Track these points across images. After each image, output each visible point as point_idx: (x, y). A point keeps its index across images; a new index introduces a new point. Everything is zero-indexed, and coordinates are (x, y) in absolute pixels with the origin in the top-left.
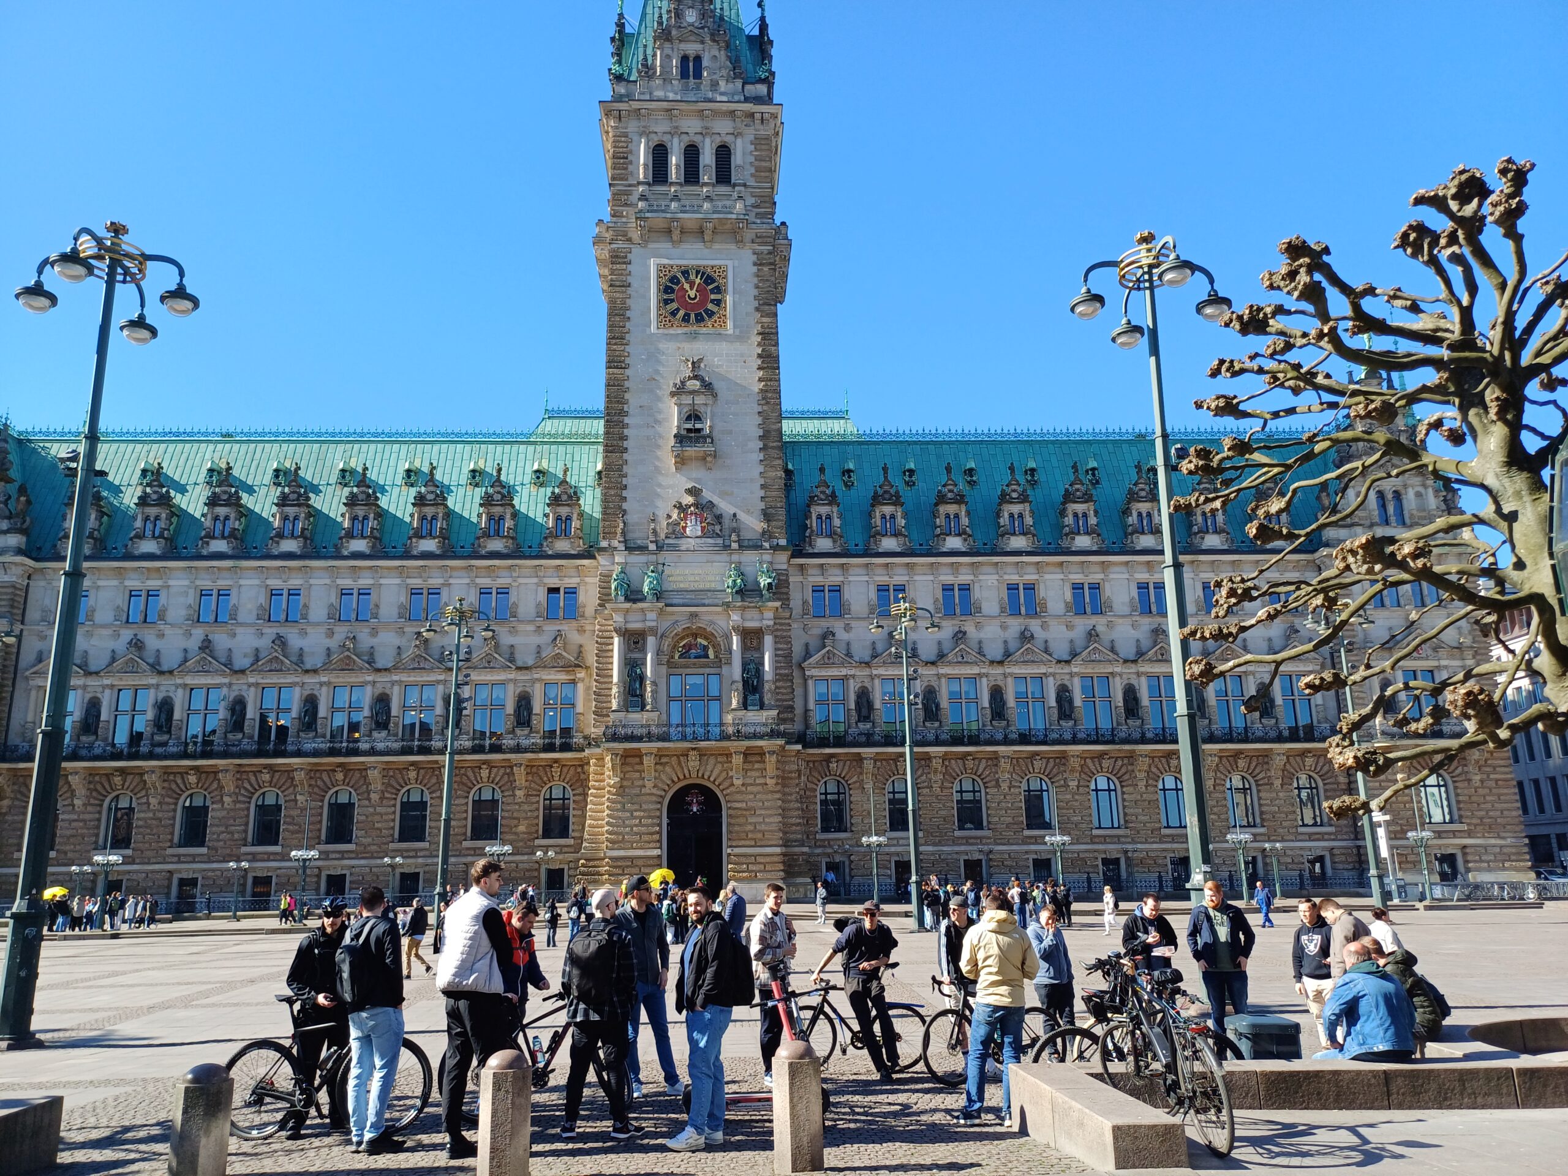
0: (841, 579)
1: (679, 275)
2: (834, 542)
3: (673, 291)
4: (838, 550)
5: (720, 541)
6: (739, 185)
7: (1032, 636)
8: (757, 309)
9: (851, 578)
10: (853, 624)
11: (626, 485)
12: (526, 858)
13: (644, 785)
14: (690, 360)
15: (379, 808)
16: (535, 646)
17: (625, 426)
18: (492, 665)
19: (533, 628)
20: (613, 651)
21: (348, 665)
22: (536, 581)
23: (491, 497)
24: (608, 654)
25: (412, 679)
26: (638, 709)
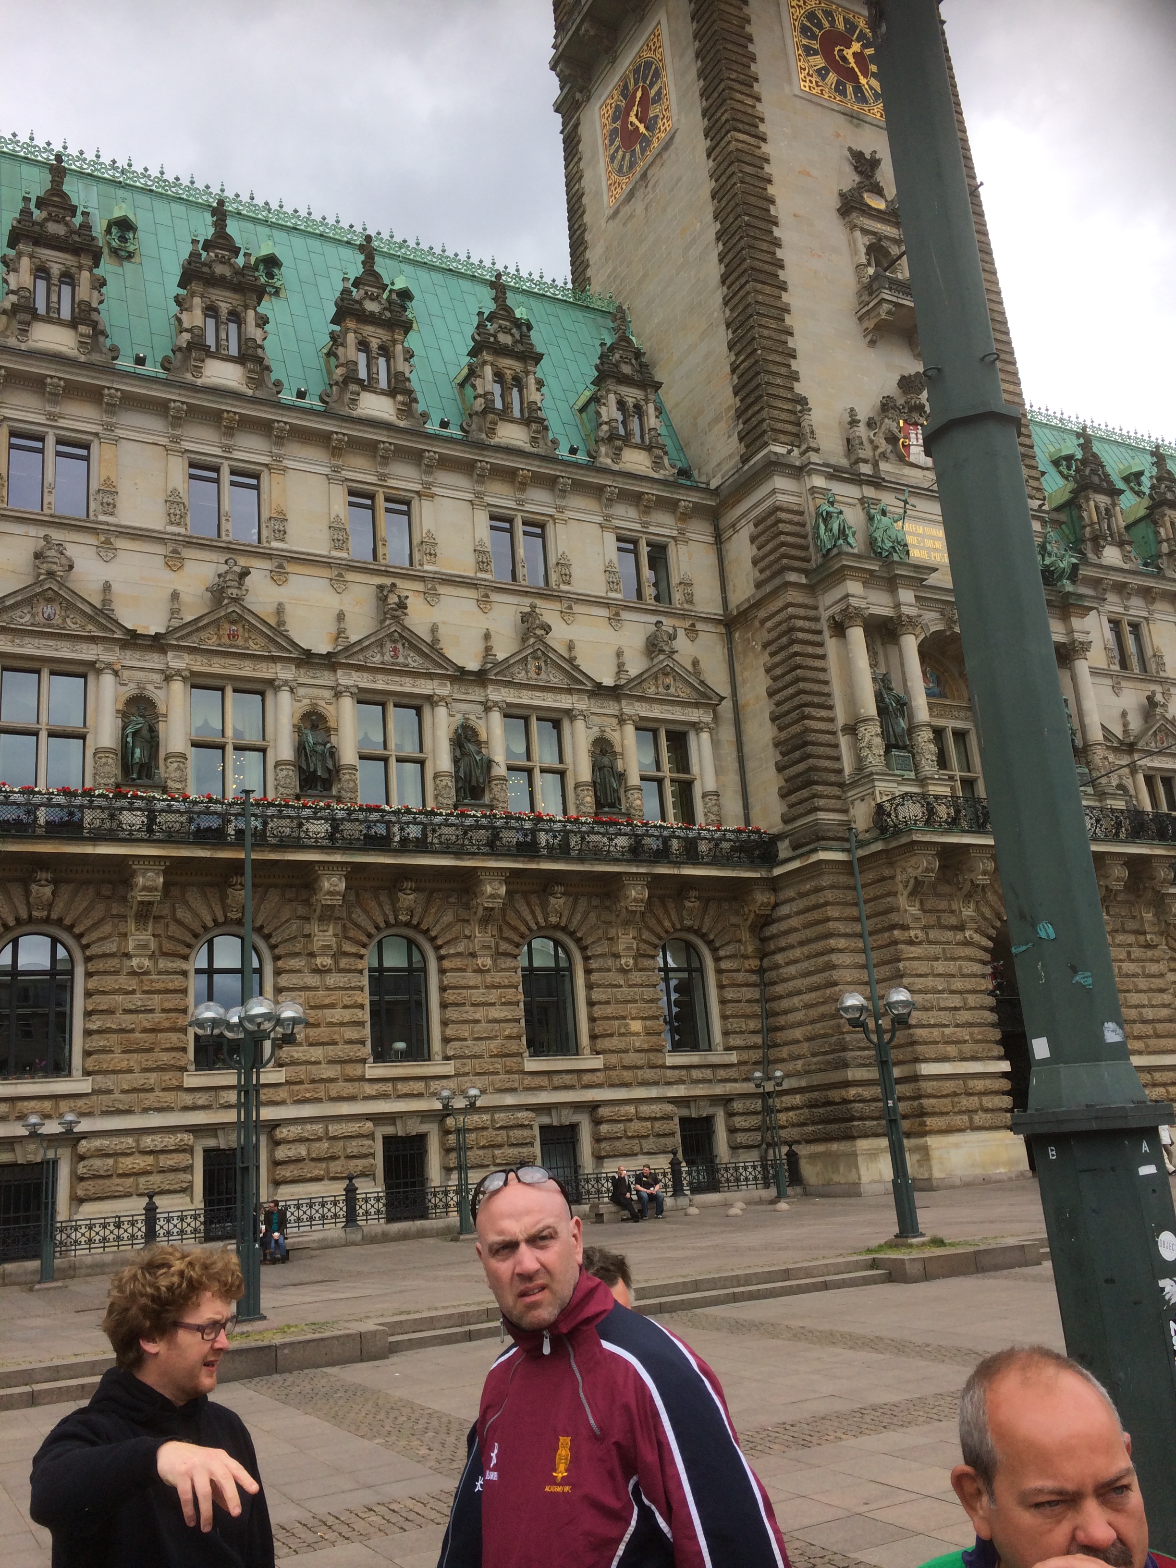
1: (820, 15)
3: (814, 35)
11: (794, 350)
12: (653, 1093)
13: (961, 928)
14: (868, 157)
15: (332, 980)
16: (611, 652)
17: (777, 243)
18: (543, 676)
19: (604, 612)
20: (823, 657)
21: (233, 636)
22: (600, 519)
23: (495, 337)
24: (818, 663)
25: (380, 686)
26: (912, 775)
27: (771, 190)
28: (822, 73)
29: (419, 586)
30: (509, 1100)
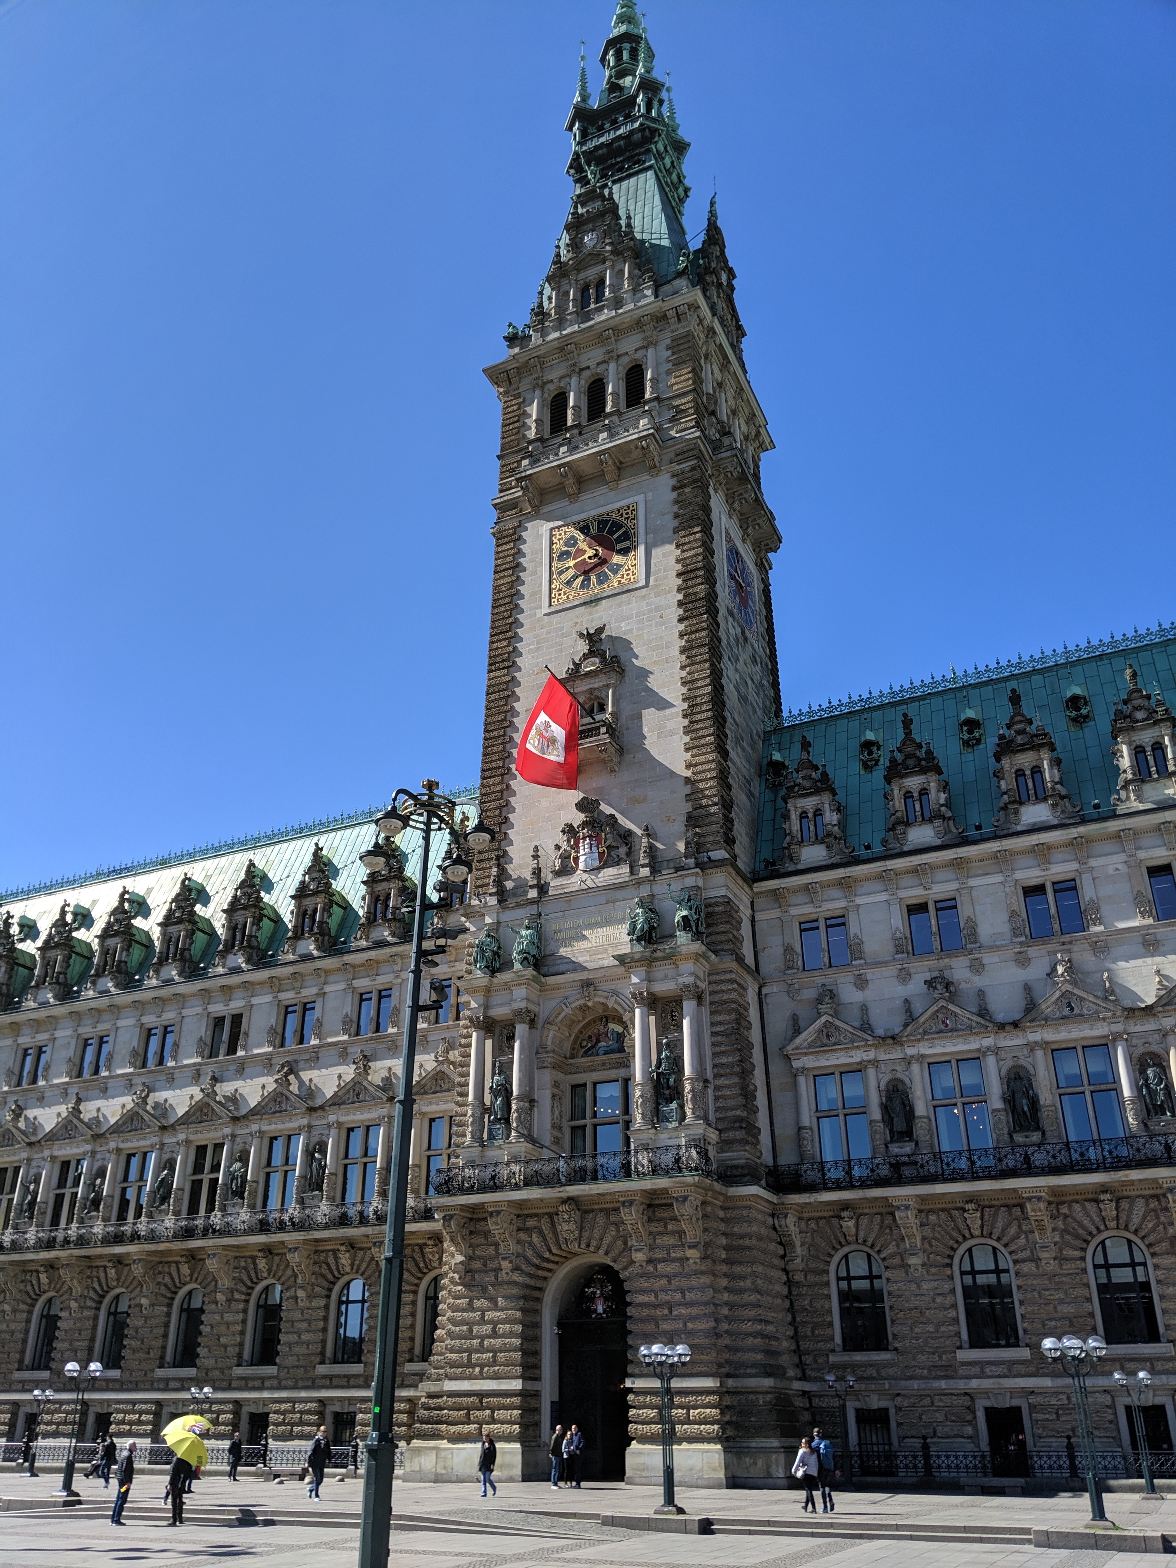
0: (842, 904)
1: (577, 534)
2: (831, 847)
3: (569, 554)
4: (835, 858)
5: (625, 870)
9: (859, 901)
10: (870, 974)
11: (505, 817)
13: (500, 1268)
14: (590, 632)
18: (362, 1098)
21: (207, 1115)
25: (273, 1128)
26: (502, 1142)
28: (570, 583)
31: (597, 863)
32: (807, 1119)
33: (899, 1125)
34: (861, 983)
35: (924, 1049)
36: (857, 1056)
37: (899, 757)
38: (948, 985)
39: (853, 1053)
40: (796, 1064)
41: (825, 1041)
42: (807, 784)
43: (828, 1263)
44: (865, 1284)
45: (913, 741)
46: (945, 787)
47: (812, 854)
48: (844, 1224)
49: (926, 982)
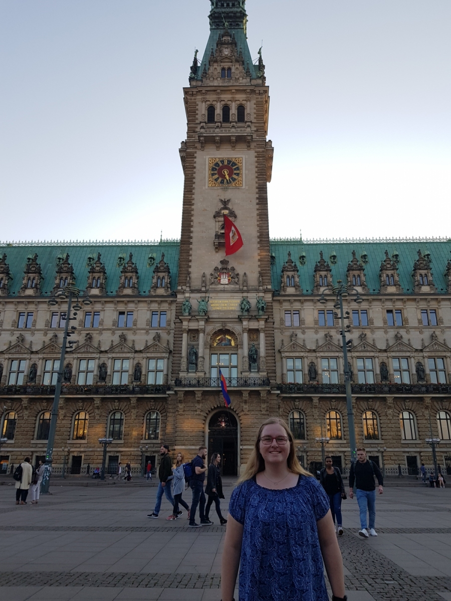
0: (300, 307)
1: (219, 163)
2: (296, 289)
3: (216, 169)
4: (298, 293)
5: (238, 286)
6: (248, 122)
7: (401, 337)
8: (257, 177)
9: (305, 307)
10: (306, 330)
11: (191, 260)
12: (136, 450)
13: (196, 411)
14: (224, 200)
15: (63, 422)
16: (145, 341)
17: (192, 232)
18: (123, 350)
19: (144, 331)
20: (182, 340)
21: (52, 349)
22: (147, 308)
23: (127, 268)
24: (180, 342)
25: (83, 356)
26: (194, 371)
27: (192, 218)
28: (216, 180)
29: (98, 332)
30: (99, 450)
31: (227, 283)
32: (285, 372)
33: (313, 376)
34: (304, 333)
35: (322, 354)
36: (302, 354)
37: (318, 264)
38: (331, 336)
39: (301, 353)
40: (283, 355)
41: (293, 349)
42: (290, 267)
43: (288, 414)
44: (299, 420)
45: (323, 260)
46: (332, 276)
47: (291, 290)
48: (296, 403)
49: (325, 335)
